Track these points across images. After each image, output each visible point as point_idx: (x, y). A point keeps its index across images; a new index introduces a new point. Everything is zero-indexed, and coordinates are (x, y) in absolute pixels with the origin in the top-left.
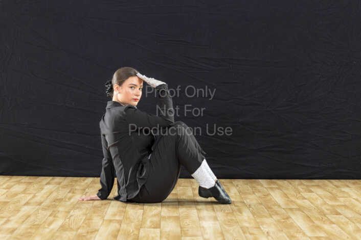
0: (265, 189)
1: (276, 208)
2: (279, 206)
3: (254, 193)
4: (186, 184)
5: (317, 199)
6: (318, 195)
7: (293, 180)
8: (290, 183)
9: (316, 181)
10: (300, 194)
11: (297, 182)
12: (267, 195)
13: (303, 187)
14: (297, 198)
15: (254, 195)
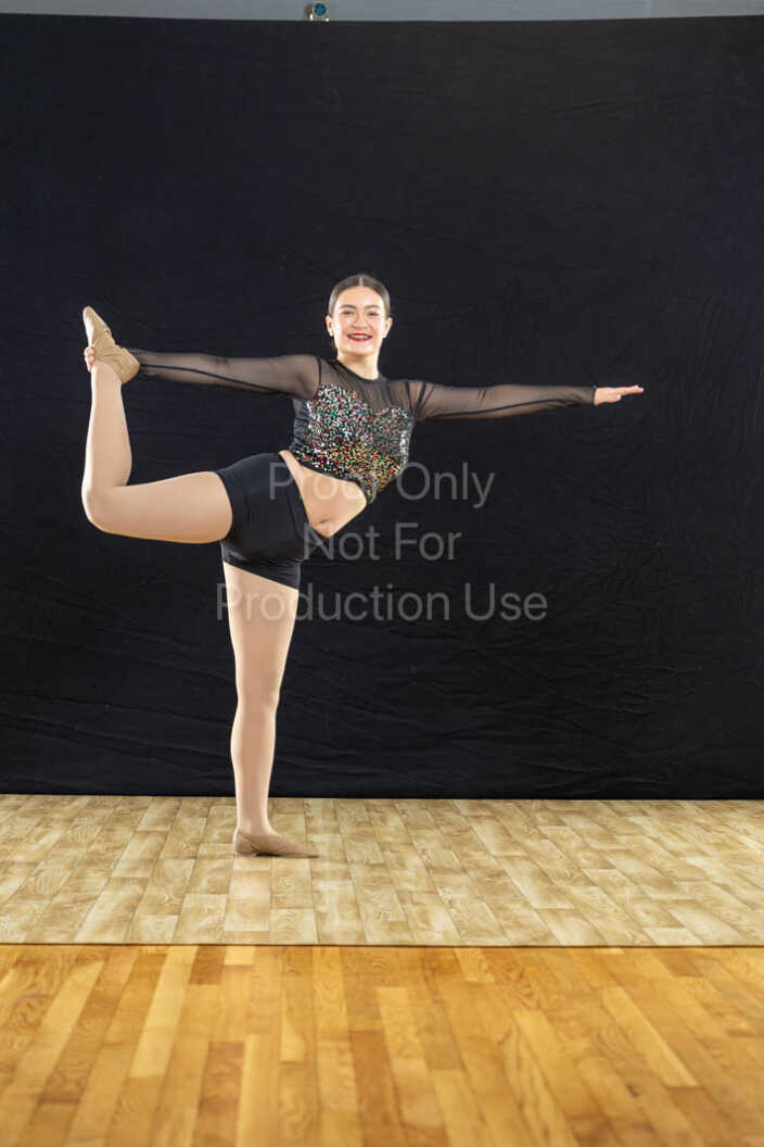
0: (463, 819)
1: (478, 856)
2: (487, 852)
3: (437, 826)
4: (294, 810)
5: (570, 838)
6: (574, 830)
7: (528, 801)
8: (520, 807)
9: (578, 803)
10: (536, 827)
11: (536, 804)
12: (465, 831)
13: (547, 814)
14: (529, 837)
15: (438, 831)
